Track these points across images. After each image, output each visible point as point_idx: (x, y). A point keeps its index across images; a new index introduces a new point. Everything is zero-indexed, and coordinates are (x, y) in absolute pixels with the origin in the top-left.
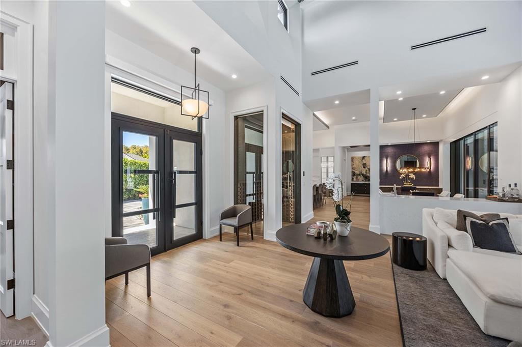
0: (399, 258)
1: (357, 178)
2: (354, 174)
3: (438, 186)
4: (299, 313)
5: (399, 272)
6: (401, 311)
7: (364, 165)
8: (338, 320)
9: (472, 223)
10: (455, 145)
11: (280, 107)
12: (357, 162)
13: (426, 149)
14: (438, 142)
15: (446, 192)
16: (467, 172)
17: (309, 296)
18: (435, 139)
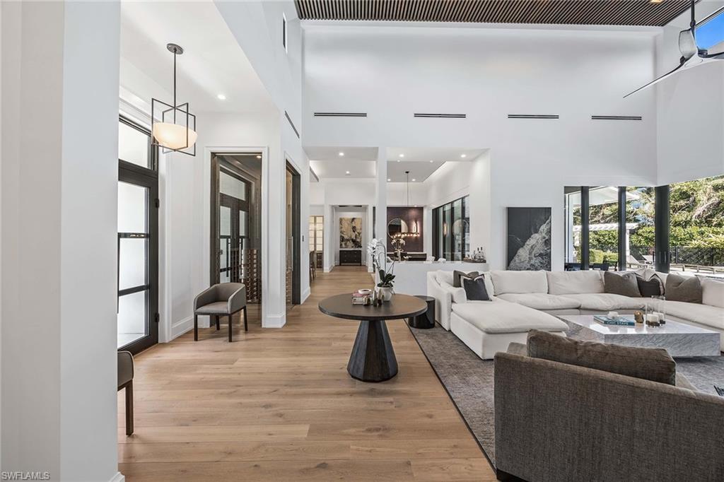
0: (415, 322)
1: (346, 244)
2: (342, 239)
3: (422, 251)
4: (352, 387)
5: (417, 332)
6: (431, 361)
7: (354, 229)
8: (389, 381)
9: (465, 280)
10: (436, 211)
11: (285, 152)
12: (346, 225)
13: (413, 213)
14: (422, 208)
15: (430, 258)
16: (444, 237)
17: (359, 368)
18: (420, 205)
